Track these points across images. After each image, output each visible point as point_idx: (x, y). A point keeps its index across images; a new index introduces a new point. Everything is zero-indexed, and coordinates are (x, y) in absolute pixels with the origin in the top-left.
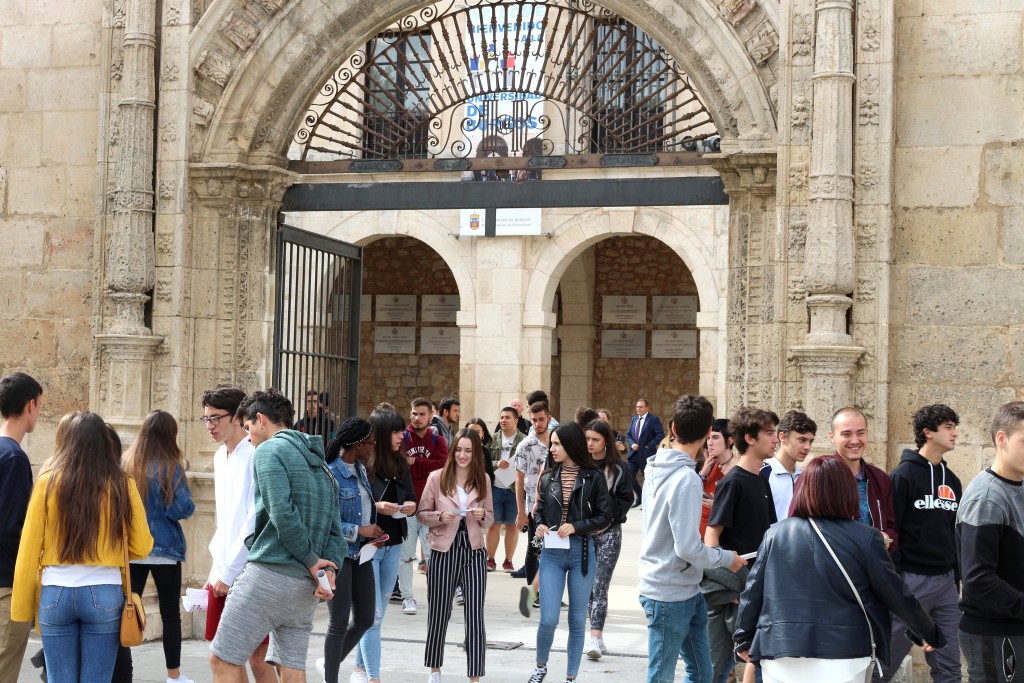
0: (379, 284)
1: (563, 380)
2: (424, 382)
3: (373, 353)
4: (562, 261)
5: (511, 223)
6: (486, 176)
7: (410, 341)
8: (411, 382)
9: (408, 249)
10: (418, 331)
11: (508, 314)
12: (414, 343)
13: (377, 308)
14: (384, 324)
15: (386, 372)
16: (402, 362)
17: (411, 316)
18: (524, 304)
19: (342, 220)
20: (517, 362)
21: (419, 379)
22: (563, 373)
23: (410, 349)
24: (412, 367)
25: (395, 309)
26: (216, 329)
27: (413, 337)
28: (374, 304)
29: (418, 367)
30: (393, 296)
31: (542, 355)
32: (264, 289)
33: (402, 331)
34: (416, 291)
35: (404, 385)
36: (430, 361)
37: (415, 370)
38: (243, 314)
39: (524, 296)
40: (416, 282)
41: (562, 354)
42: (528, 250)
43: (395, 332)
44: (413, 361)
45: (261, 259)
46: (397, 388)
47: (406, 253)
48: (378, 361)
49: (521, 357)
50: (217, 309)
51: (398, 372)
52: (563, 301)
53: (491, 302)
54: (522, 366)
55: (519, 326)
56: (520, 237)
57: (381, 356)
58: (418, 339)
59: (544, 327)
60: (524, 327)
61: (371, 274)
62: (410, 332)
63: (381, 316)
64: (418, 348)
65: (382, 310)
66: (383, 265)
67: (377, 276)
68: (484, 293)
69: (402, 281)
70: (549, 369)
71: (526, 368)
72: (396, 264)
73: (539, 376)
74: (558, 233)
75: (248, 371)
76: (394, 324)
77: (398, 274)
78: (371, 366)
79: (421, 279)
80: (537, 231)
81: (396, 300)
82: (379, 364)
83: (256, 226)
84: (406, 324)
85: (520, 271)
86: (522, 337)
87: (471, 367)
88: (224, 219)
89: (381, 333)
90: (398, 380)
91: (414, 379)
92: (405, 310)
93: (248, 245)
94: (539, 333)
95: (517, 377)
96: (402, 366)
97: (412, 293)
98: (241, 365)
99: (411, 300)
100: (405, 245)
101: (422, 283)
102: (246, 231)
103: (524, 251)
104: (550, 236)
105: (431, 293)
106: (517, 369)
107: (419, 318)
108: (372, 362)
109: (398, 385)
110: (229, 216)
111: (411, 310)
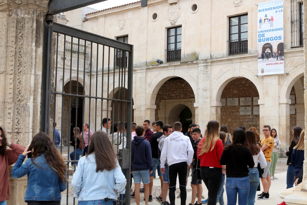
0: (241, 94)
1: (297, 121)
2: (255, 123)
3: (239, 115)
4: (292, 82)
5: (274, 70)
6: (265, 56)
7: (250, 111)
8: (251, 123)
9: (249, 84)
10: (252, 108)
11: (274, 100)
12: (251, 112)
13: (240, 102)
14: (242, 106)
15: (243, 121)
16: (248, 117)
17: (250, 104)
18: (280, 97)
19: (223, 73)
20: (278, 115)
21: (253, 122)
22: (297, 119)
23: (250, 113)
24: (251, 119)
25: (245, 102)
26: (5, 80)
27: (251, 110)
28: (239, 100)
29: (253, 119)
30: (245, 98)
31: (286, 113)
32: (32, 56)
33: (248, 108)
34: (252, 96)
35: (248, 124)
36: (256, 117)
37: (252, 120)
38: (20, 71)
39: (279, 94)
40: (251, 93)
41: (297, 113)
42: (280, 79)
43: (246, 108)
44: (251, 117)
45: (30, 39)
46: (247, 125)
47: (248, 85)
48: (241, 117)
49: (279, 114)
50: (6, 68)
51: (246, 120)
52: (296, 97)
53: (269, 96)
54: (280, 117)
55: (278, 104)
56: (277, 75)
57: (242, 116)
58: (252, 110)
59: (287, 104)
60: (280, 104)
61: (238, 92)
62: (250, 108)
63: (241, 104)
64: (252, 113)
65: (242, 102)
66: (242, 89)
67: (240, 92)
68: (266, 93)
69: (247, 93)
70: (289, 117)
71: (281, 117)
72: (245, 88)
73: (285, 119)
74: (290, 73)
75: (22, 103)
76: (245, 106)
77: (246, 91)
78: (239, 119)
79: (253, 92)
80: (282, 72)
81: (246, 99)
82: (241, 118)
83: (27, 21)
84: (249, 106)
85: (278, 86)
86: (279, 107)
87: (263, 117)
88: (11, 18)
89: (241, 109)
90: (247, 123)
91: (251, 122)
92: (248, 102)
93: (23, 31)
94: (285, 106)
95: (278, 120)
96: (248, 119)
97: (250, 97)
98: (18, 99)
99: (250, 99)
100: (248, 83)
101: (253, 93)
102: (22, 24)
103: (279, 79)
104: (287, 74)
105: (256, 96)
106: (278, 117)
107: (252, 104)
108: (239, 117)
109: (247, 124)
110: (13, 16)
111: (250, 101)
